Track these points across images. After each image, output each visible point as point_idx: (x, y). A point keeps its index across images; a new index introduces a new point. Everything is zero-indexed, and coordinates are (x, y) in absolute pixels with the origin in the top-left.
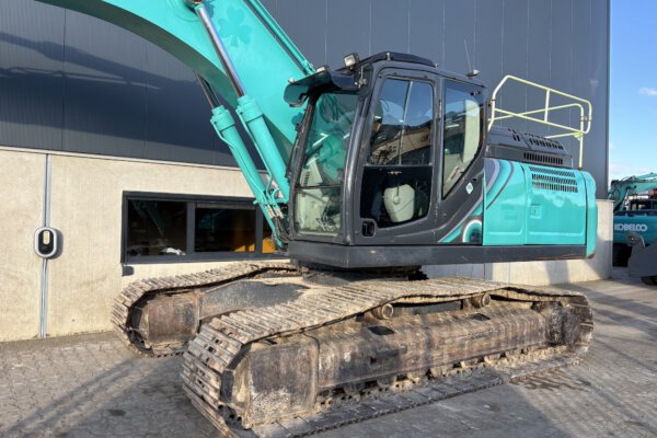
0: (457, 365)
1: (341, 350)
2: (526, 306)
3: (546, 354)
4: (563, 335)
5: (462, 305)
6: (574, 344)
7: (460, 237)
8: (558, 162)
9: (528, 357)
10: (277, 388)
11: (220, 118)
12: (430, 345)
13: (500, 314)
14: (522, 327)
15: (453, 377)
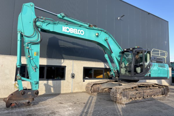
0: (148, 97)
1: (132, 92)
2: (158, 88)
3: (161, 96)
4: (164, 92)
5: (147, 87)
6: (166, 94)
7: (147, 75)
8: (162, 62)
9: (159, 96)
10: (125, 97)
11: (106, 56)
12: (144, 92)
13: (154, 89)
14: (158, 91)
15: (147, 98)
